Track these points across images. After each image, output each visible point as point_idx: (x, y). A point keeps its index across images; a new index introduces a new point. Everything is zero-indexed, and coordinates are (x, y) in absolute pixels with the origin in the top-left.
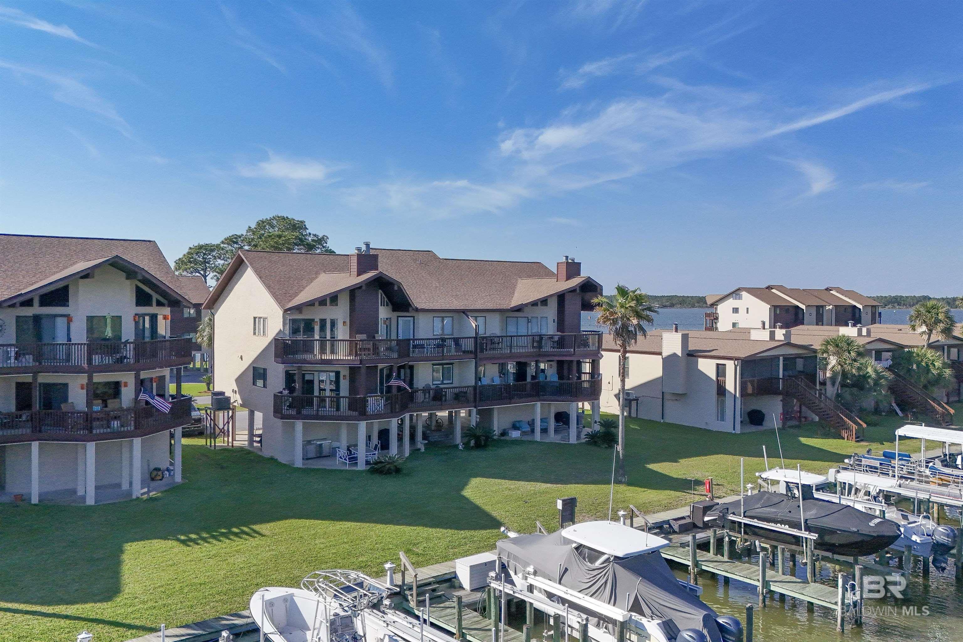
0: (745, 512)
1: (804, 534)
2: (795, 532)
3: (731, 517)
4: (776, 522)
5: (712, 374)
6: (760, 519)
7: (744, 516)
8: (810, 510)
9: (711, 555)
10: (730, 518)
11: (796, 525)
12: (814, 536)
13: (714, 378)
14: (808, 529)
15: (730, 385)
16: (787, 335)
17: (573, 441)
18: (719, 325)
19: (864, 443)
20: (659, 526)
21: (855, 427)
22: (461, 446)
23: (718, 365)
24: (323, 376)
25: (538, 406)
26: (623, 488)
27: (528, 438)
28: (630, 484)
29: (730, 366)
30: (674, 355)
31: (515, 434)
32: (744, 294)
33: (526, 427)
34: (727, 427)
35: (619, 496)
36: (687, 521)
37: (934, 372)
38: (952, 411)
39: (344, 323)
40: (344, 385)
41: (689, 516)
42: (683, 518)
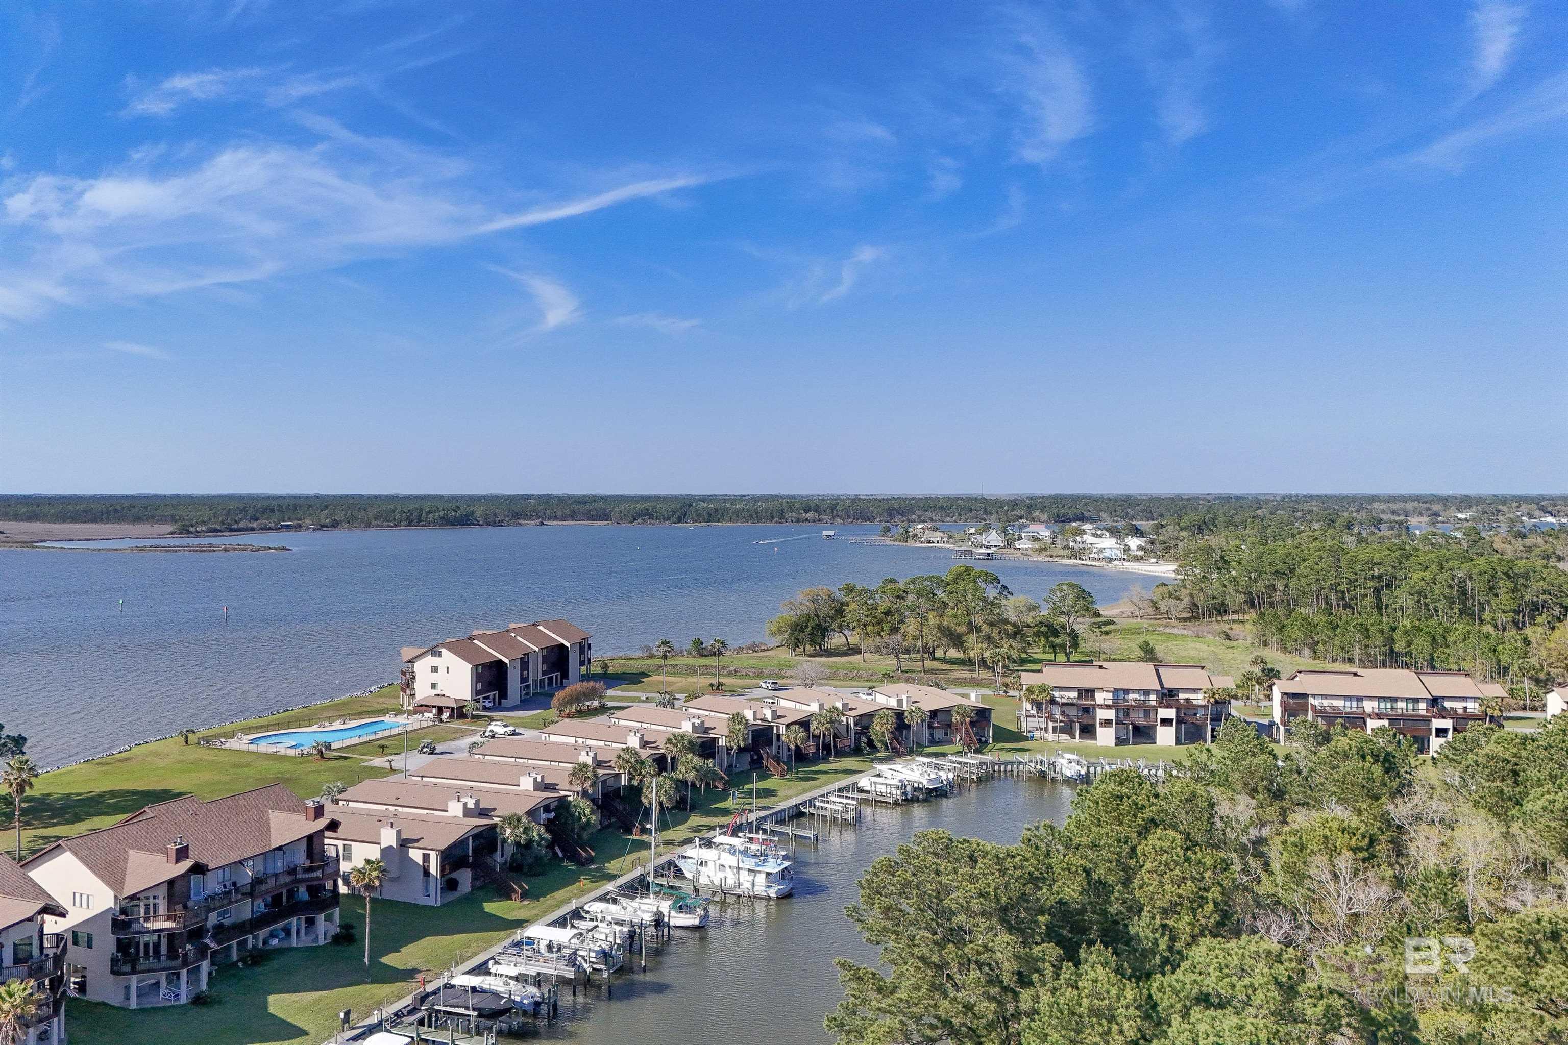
0: (443, 1003)
1: (471, 1013)
2: (467, 1012)
3: (436, 1007)
4: (458, 1007)
5: (420, 861)
6: (451, 1006)
7: (441, 1006)
8: (473, 998)
10: (432, 1008)
11: (467, 1008)
12: (476, 1013)
13: (421, 863)
14: (474, 1009)
15: (434, 869)
16: (477, 803)
17: (322, 942)
18: (417, 685)
19: (526, 903)
20: (396, 1014)
21: (520, 891)
22: (240, 964)
23: (424, 854)
24: (146, 938)
25: (294, 920)
26: (369, 986)
27: (285, 945)
28: (372, 982)
29: (433, 855)
30: (391, 847)
31: (275, 942)
32: (444, 651)
33: (282, 935)
34: (430, 902)
35: (368, 994)
36: (411, 1007)
37: (584, 819)
38: (593, 854)
39: (164, 897)
40: (164, 943)
41: (412, 1004)
42: (409, 1005)
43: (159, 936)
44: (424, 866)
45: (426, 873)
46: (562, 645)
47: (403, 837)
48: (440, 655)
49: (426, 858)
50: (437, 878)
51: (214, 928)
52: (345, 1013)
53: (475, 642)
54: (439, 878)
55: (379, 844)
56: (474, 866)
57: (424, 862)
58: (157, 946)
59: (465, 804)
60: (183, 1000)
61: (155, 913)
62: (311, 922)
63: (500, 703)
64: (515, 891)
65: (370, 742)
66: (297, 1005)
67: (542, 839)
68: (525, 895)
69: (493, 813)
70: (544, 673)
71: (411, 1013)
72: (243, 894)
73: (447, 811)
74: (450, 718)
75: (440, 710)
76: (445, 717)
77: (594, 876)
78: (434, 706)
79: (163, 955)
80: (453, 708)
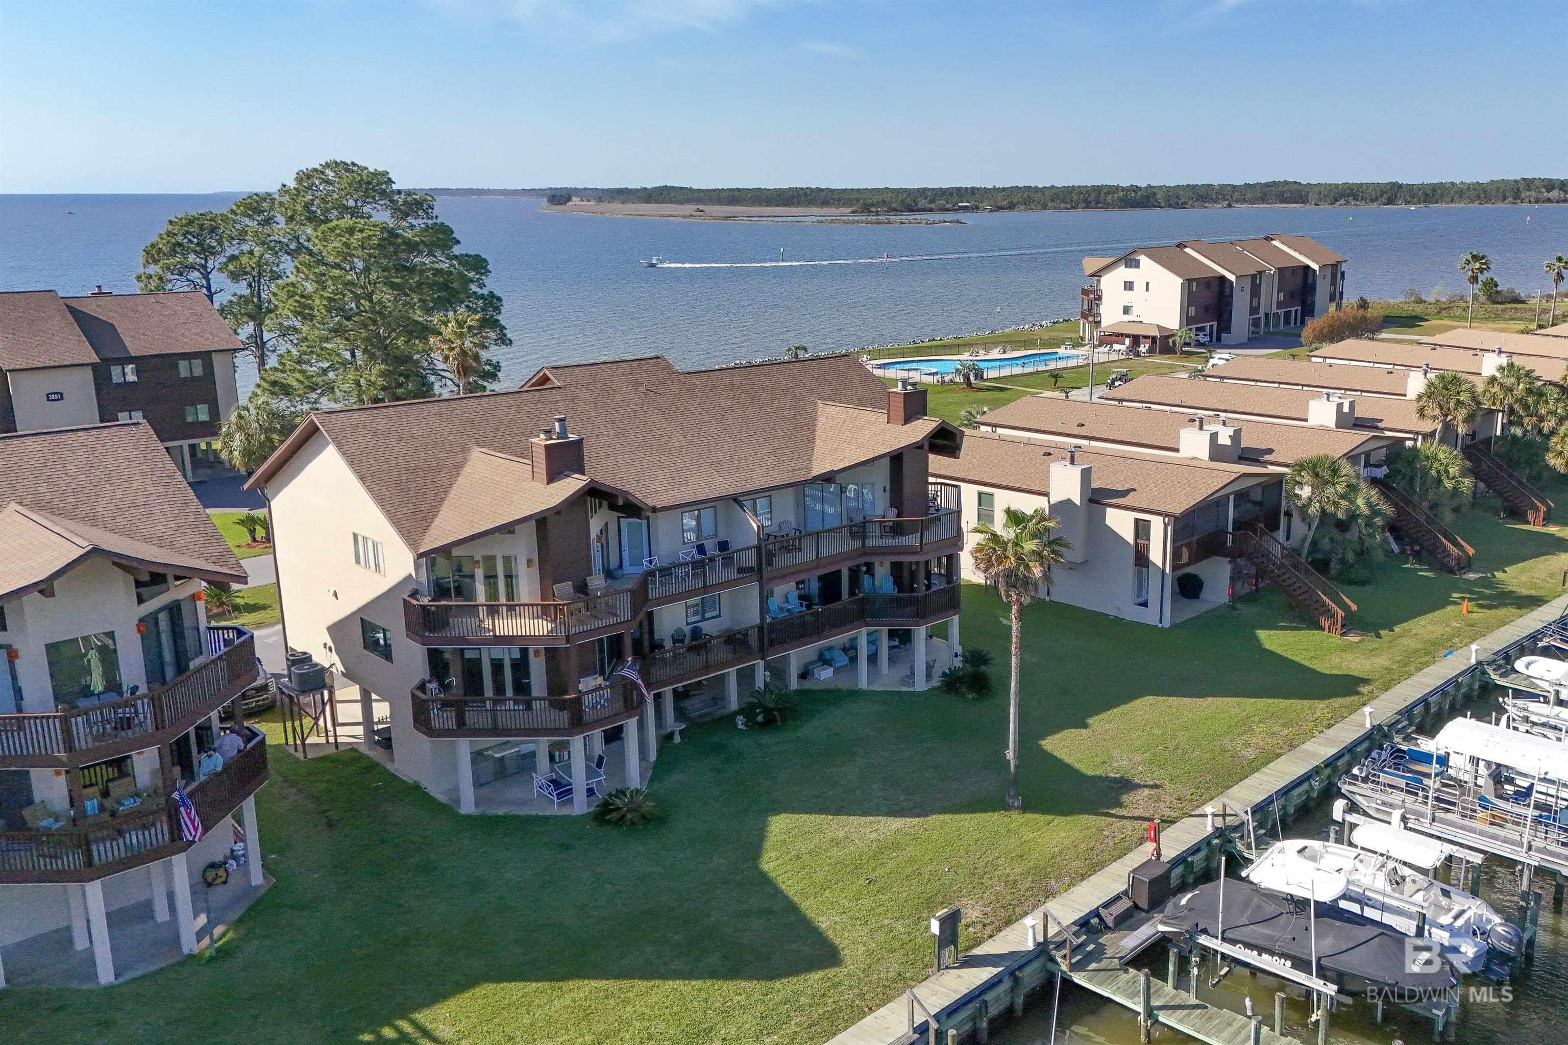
0: (1223, 932)
2: (1302, 979)
3: (1203, 940)
4: (1273, 954)
5: (1128, 534)
7: (1223, 939)
8: (1329, 935)
9: (1169, 989)
10: (1200, 941)
11: (1301, 964)
12: (1330, 989)
13: (1131, 540)
14: (1323, 973)
15: (1156, 555)
16: (1236, 437)
17: (921, 685)
18: (1103, 309)
19: (1353, 638)
20: (1083, 924)
21: (1341, 613)
22: (740, 721)
23: (1137, 521)
24: (498, 652)
25: (862, 634)
26: (1016, 819)
27: (844, 684)
28: (1025, 808)
29: (1157, 525)
30: (1069, 502)
31: (825, 674)
32: (1143, 259)
33: (842, 660)
34: (1149, 616)
36: (1125, 904)
37: (1449, 485)
38: (1471, 551)
39: (529, 562)
40: (538, 669)
41: (1125, 893)
42: (1117, 898)
43: (524, 652)
44: (1136, 544)
45: (1141, 558)
46: (1307, 267)
47: (1095, 484)
48: (1137, 265)
49: (1142, 529)
50: (1163, 572)
51: (678, 639)
52: (943, 922)
53: (1188, 250)
54: (1167, 571)
55: (1046, 494)
56: (1236, 553)
57: (1138, 537)
58: (521, 666)
59: (1214, 436)
60: (580, 805)
61: (510, 595)
62: (902, 638)
63: (1219, 339)
64: (1330, 613)
65: (1038, 373)
66: (835, 853)
67: (1375, 513)
68: (1350, 624)
69: (1266, 458)
70: (1280, 305)
72: (742, 570)
73: (1177, 450)
74: (1151, 351)
75: (1136, 340)
76: (1143, 348)
77: (1483, 597)
78: (1128, 336)
79: (537, 699)
80: (1154, 339)
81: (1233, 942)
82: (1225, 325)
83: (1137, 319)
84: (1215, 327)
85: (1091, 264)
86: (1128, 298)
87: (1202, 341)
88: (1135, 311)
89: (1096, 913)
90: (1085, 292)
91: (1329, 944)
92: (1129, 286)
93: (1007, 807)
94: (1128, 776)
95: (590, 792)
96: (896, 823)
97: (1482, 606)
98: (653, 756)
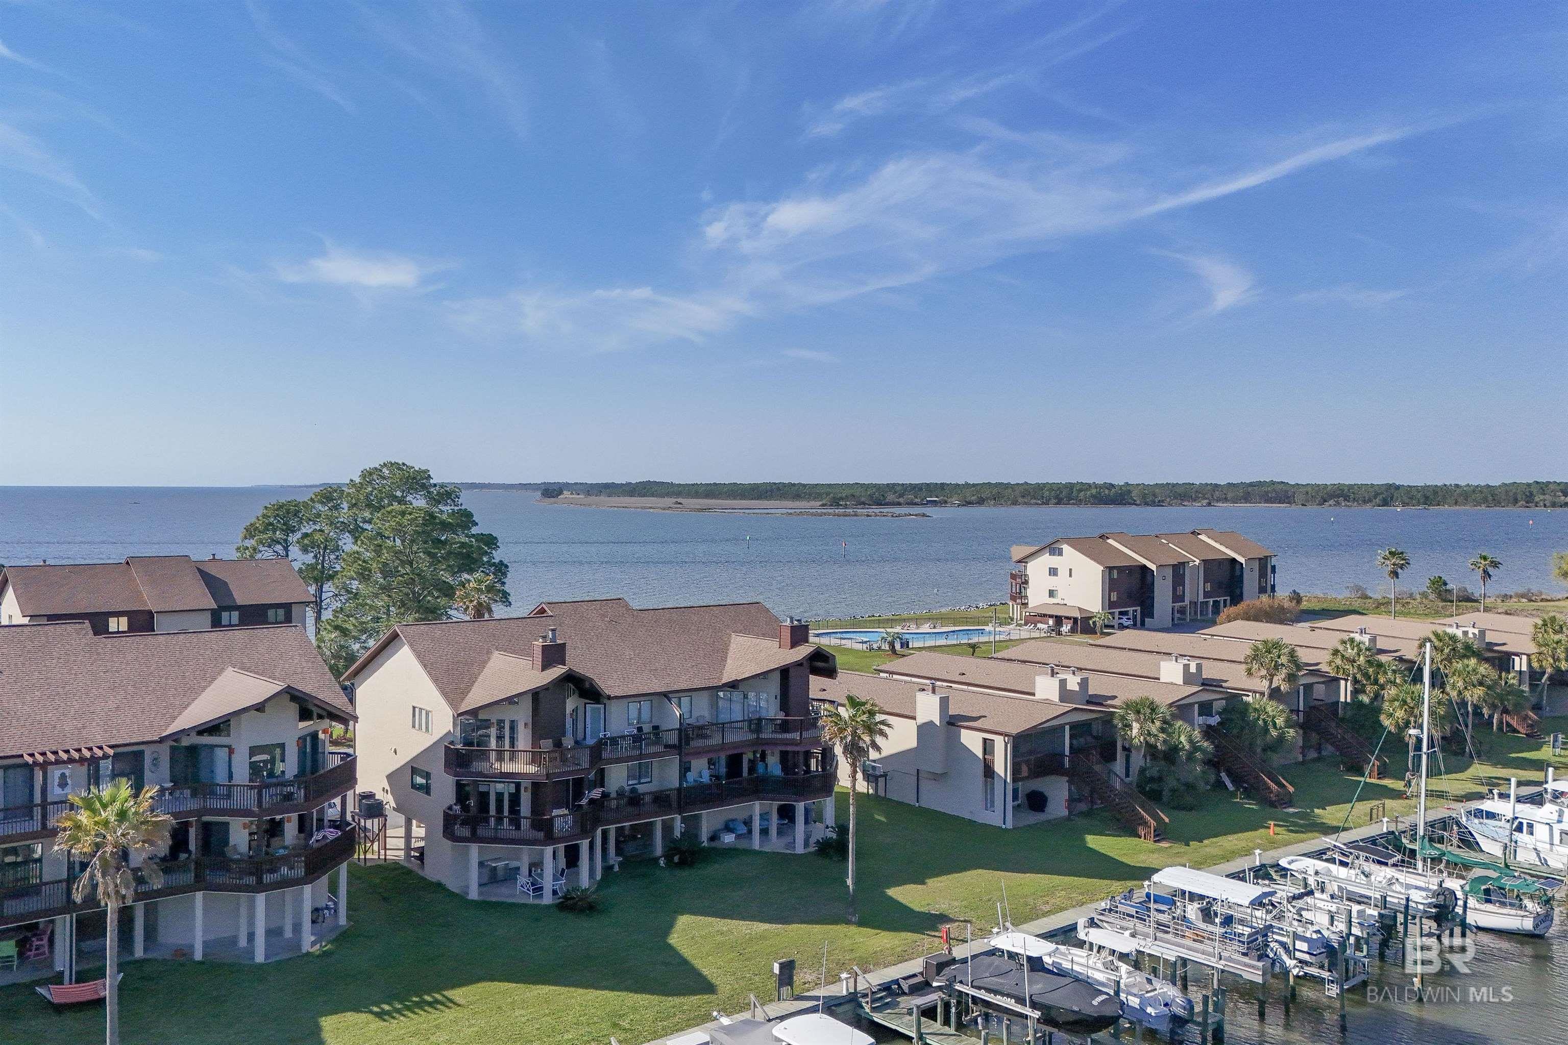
0: (972, 983)
1: (1027, 1011)
2: (1019, 1008)
3: (958, 987)
4: (1003, 994)
5: (979, 750)
6: (989, 990)
7: (972, 987)
8: (1037, 982)
9: (937, 1026)
10: (956, 987)
11: (1020, 1001)
12: (1037, 1014)
13: (981, 756)
14: (1032, 1005)
15: (1000, 766)
16: (1084, 683)
17: (799, 850)
18: (1030, 593)
19: (1164, 844)
20: (886, 987)
21: (1153, 823)
22: (662, 862)
23: (985, 740)
24: (500, 787)
25: (758, 805)
26: (853, 929)
27: (741, 846)
28: (861, 924)
29: (999, 743)
30: (931, 723)
31: (729, 839)
32: (1066, 548)
33: (741, 830)
34: (995, 820)
35: (847, 942)
36: (920, 979)
37: (1274, 733)
38: (1291, 789)
39: (526, 724)
40: (526, 798)
41: (922, 973)
42: (914, 976)
43: (518, 786)
44: (985, 759)
45: (989, 771)
46: (1234, 560)
47: (951, 710)
49: (987, 746)
50: (1005, 781)
51: (620, 794)
52: (782, 966)
53: (1109, 541)
54: (1008, 780)
55: (914, 718)
56: (1072, 775)
57: (985, 752)
58: (515, 799)
59: (1063, 683)
60: (547, 899)
61: (511, 747)
62: (789, 815)
64: (1145, 824)
65: (960, 644)
66: (719, 938)
67: (1195, 748)
68: (1163, 833)
69: (1109, 702)
71: (916, 990)
72: (666, 746)
73: (1034, 694)
74: (1073, 631)
75: (1059, 620)
76: (1065, 628)
77: (1295, 824)
78: (1051, 616)
79: (525, 818)
80: (1075, 620)
81: (979, 988)
82: (1148, 610)
83: (1062, 602)
84: (1139, 611)
85: (1018, 552)
86: (1053, 583)
87: (1126, 624)
88: (1060, 594)
89: (896, 982)
90: (1013, 577)
91: (1038, 987)
92: (1053, 572)
93: (848, 922)
94: (946, 913)
95: (555, 892)
96: (767, 926)
97: (1292, 831)
98: (599, 877)
